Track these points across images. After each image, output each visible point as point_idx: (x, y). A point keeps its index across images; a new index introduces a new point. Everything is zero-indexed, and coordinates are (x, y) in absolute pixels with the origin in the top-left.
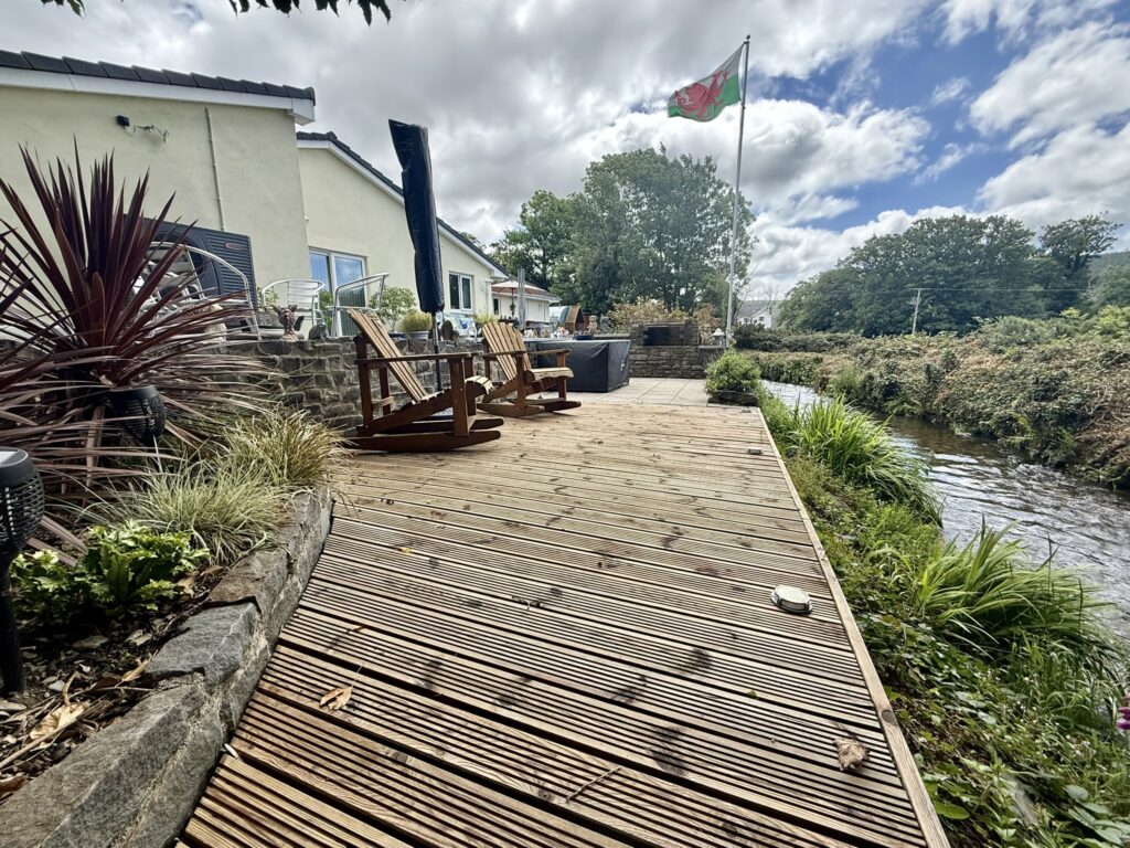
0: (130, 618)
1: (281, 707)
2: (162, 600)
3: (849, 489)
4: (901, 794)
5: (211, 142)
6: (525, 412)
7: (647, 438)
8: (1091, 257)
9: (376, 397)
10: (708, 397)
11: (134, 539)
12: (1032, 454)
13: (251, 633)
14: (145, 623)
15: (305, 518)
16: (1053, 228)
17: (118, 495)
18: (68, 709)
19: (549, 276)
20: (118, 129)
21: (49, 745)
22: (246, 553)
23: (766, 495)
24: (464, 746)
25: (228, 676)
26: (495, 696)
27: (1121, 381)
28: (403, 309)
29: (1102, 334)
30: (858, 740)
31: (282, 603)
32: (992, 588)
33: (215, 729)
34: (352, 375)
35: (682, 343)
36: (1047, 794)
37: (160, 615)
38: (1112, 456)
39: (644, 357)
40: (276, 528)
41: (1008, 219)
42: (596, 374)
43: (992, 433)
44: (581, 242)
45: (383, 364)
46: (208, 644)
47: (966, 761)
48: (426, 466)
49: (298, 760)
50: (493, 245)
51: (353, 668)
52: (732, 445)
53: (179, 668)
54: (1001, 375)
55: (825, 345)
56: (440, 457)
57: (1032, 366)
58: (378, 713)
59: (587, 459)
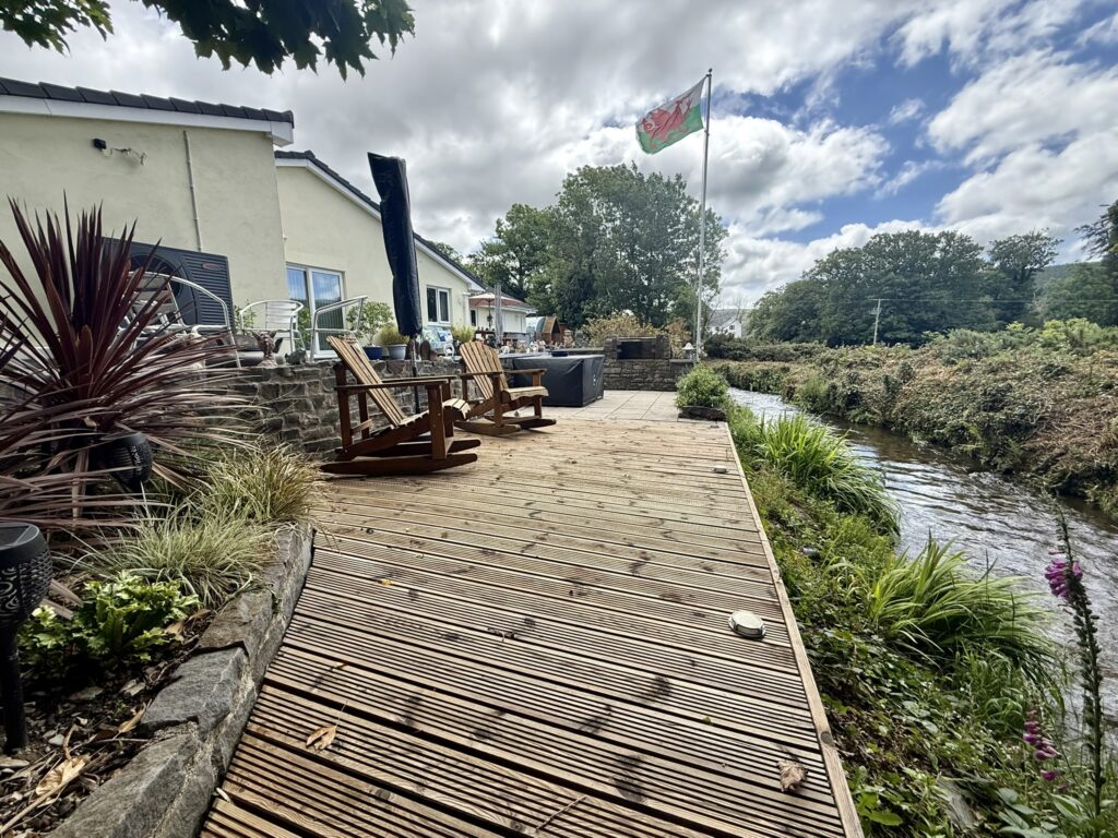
0: (123, 668)
1: (269, 748)
2: (153, 649)
3: (812, 501)
4: (833, 812)
5: (189, 164)
6: (502, 431)
7: (619, 457)
8: (1035, 270)
9: (354, 418)
10: (679, 412)
11: (127, 591)
12: (983, 461)
13: (240, 677)
14: (138, 672)
15: (288, 557)
16: (1001, 243)
17: (107, 543)
18: (71, 764)
19: (525, 287)
20: (94, 152)
21: (54, 800)
22: (233, 595)
23: (729, 516)
24: (443, 781)
25: (220, 721)
26: (472, 730)
27: (1060, 393)
28: (380, 323)
29: (1043, 346)
30: (798, 762)
31: (267, 642)
32: (939, 598)
33: (208, 775)
34: (331, 398)
35: (654, 356)
36: (982, 798)
37: (151, 664)
38: (1053, 464)
39: (618, 370)
40: (260, 568)
41: (958, 234)
42: (571, 389)
43: (946, 441)
44: (556, 255)
45: (363, 392)
46: (200, 692)
47: (907, 770)
48: (406, 491)
49: (287, 801)
50: (470, 256)
51: (337, 706)
52: (700, 463)
53: (173, 718)
54: (953, 386)
55: (792, 355)
56: (419, 480)
57: (980, 376)
58: (362, 751)
59: (561, 479)
